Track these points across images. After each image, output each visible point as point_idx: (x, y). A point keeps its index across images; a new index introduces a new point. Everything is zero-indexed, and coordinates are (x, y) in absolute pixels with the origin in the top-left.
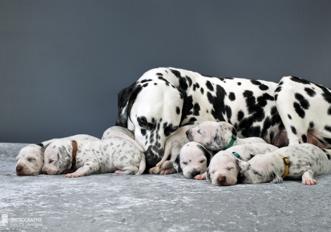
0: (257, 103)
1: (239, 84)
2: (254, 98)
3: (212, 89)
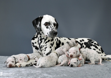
3: (58, 41)
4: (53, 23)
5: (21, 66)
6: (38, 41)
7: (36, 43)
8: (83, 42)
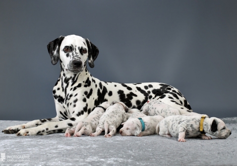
0: (126, 97)
1: (115, 86)
2: (124, 95)
3: (101, 88)
5: (28, 134)
8: (150, 89)
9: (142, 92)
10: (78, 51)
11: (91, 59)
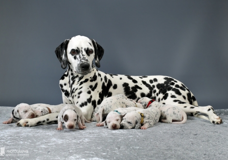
0: (131, 90)
2: (129, 87)
4: (85, 49)
6: (69, 82)
7: (65, 84)
9: (147, 85)
10: (84, 53)
11: (98, 59)
